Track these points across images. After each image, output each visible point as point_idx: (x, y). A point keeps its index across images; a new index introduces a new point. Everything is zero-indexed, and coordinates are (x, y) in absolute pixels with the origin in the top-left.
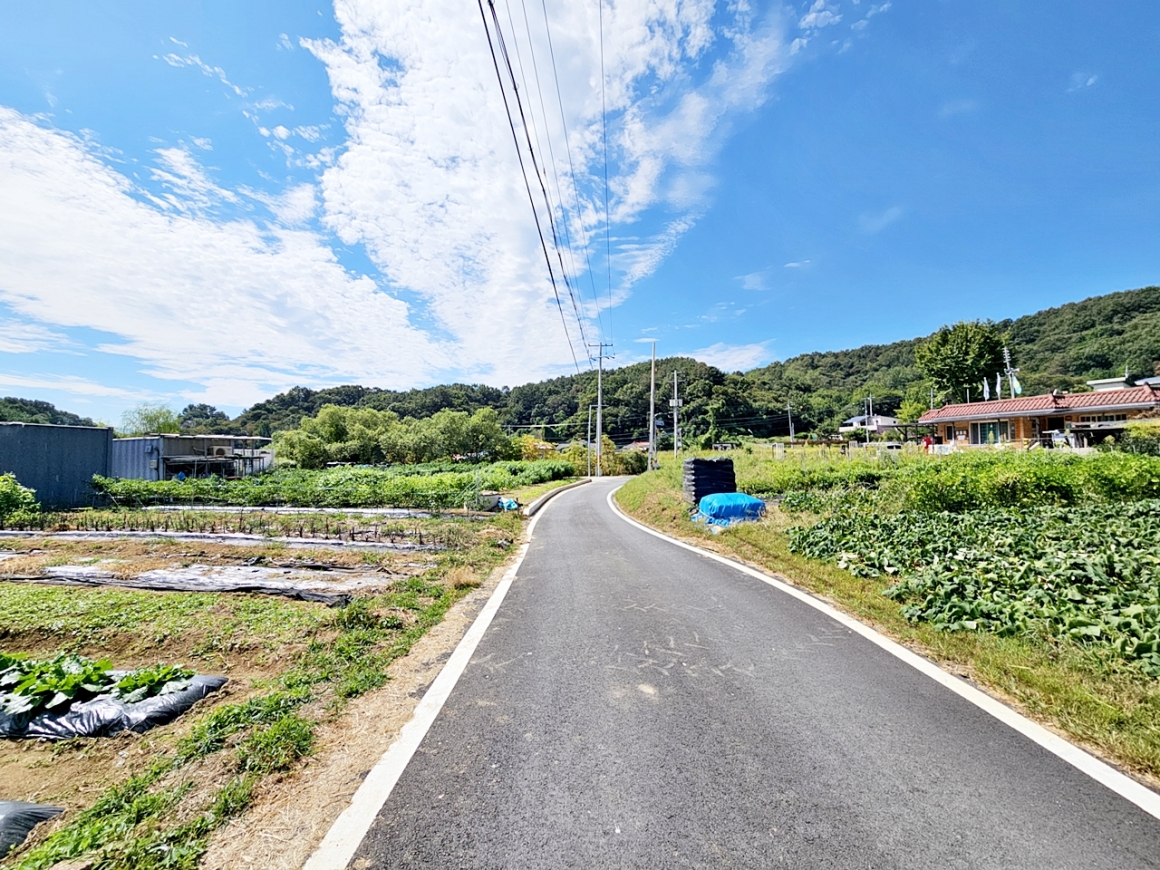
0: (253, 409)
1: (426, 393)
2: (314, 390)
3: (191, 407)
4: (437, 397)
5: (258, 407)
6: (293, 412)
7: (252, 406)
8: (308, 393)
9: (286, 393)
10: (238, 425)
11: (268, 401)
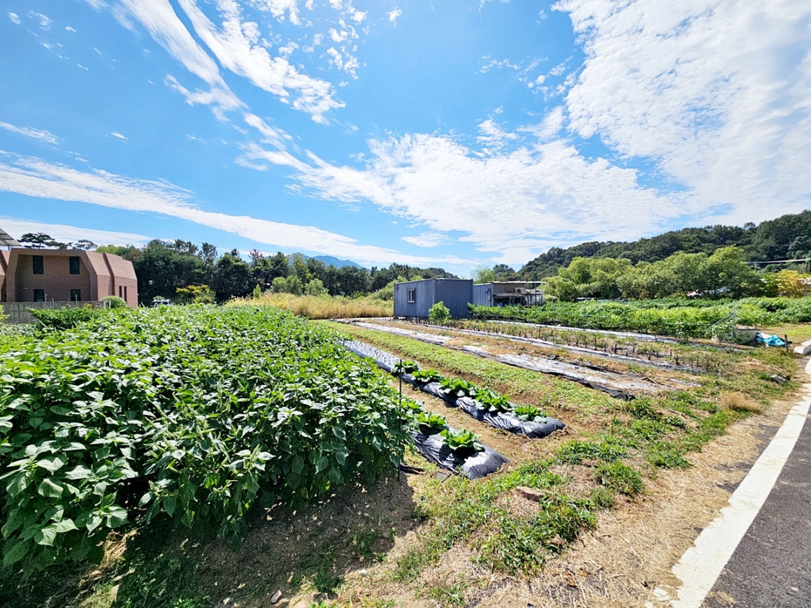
0: (528, 265)
1: (655, 240)
2: (564, 248)
3: (497, 266)
4: (666, 242)
5: (530, 263)
6: (550, 265)
7: (527, 263)
8: (560, 251)
9: (546, 253)
10: (520, 275)
11: (536, 259)
